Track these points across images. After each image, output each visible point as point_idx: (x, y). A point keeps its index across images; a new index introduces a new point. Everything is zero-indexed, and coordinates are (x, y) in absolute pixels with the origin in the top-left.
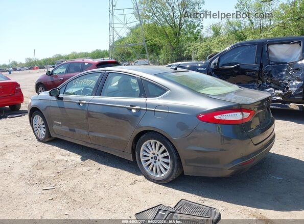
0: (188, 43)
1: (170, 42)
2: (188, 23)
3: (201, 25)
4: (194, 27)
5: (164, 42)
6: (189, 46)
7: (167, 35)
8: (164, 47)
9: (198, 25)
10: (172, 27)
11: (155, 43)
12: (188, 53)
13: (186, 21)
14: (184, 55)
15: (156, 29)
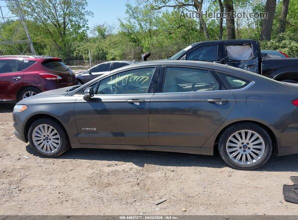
0: (77, 43)
1: (54, 41)
2: (73, 23)
3: (86, 26)
4: (79, 27)
5: (48, 41)
6: (78, 47)
7: (51, 33)
8: (48, 47)
9: (84, 26)
10: (55, 25)
11: (36, 41)
12: (78, 53)
13: (71, 21)
14: (75, 55)
15: (38, 27)
